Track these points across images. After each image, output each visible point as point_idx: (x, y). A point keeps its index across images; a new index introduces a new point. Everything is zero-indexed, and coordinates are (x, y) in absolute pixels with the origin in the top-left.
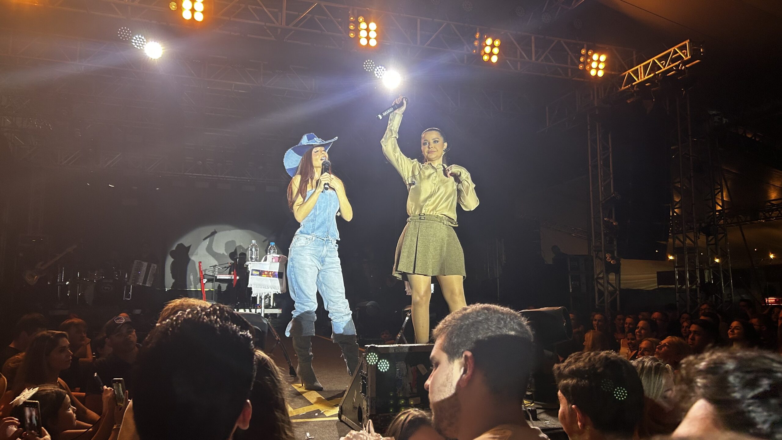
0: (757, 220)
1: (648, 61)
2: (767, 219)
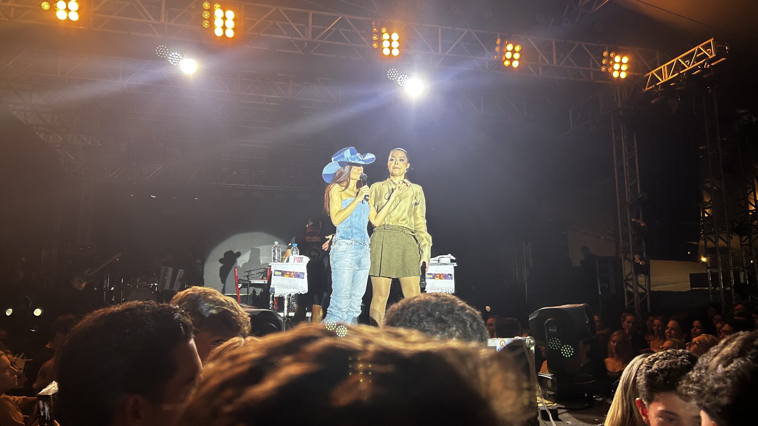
1: (672, 61)
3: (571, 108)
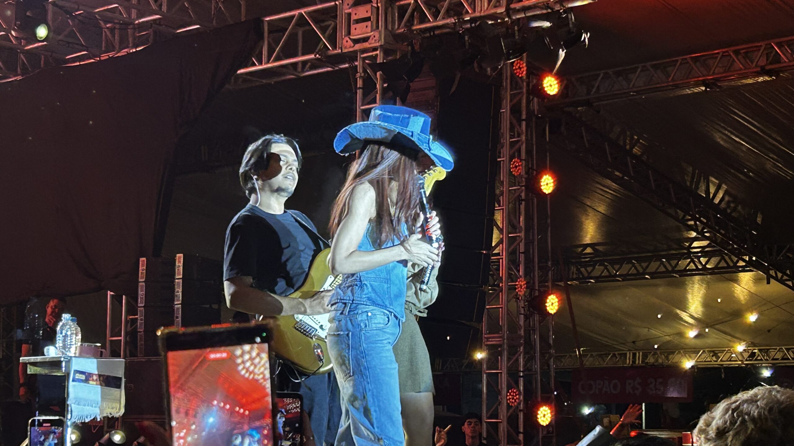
2: (583, 279)
3: (268, 19)
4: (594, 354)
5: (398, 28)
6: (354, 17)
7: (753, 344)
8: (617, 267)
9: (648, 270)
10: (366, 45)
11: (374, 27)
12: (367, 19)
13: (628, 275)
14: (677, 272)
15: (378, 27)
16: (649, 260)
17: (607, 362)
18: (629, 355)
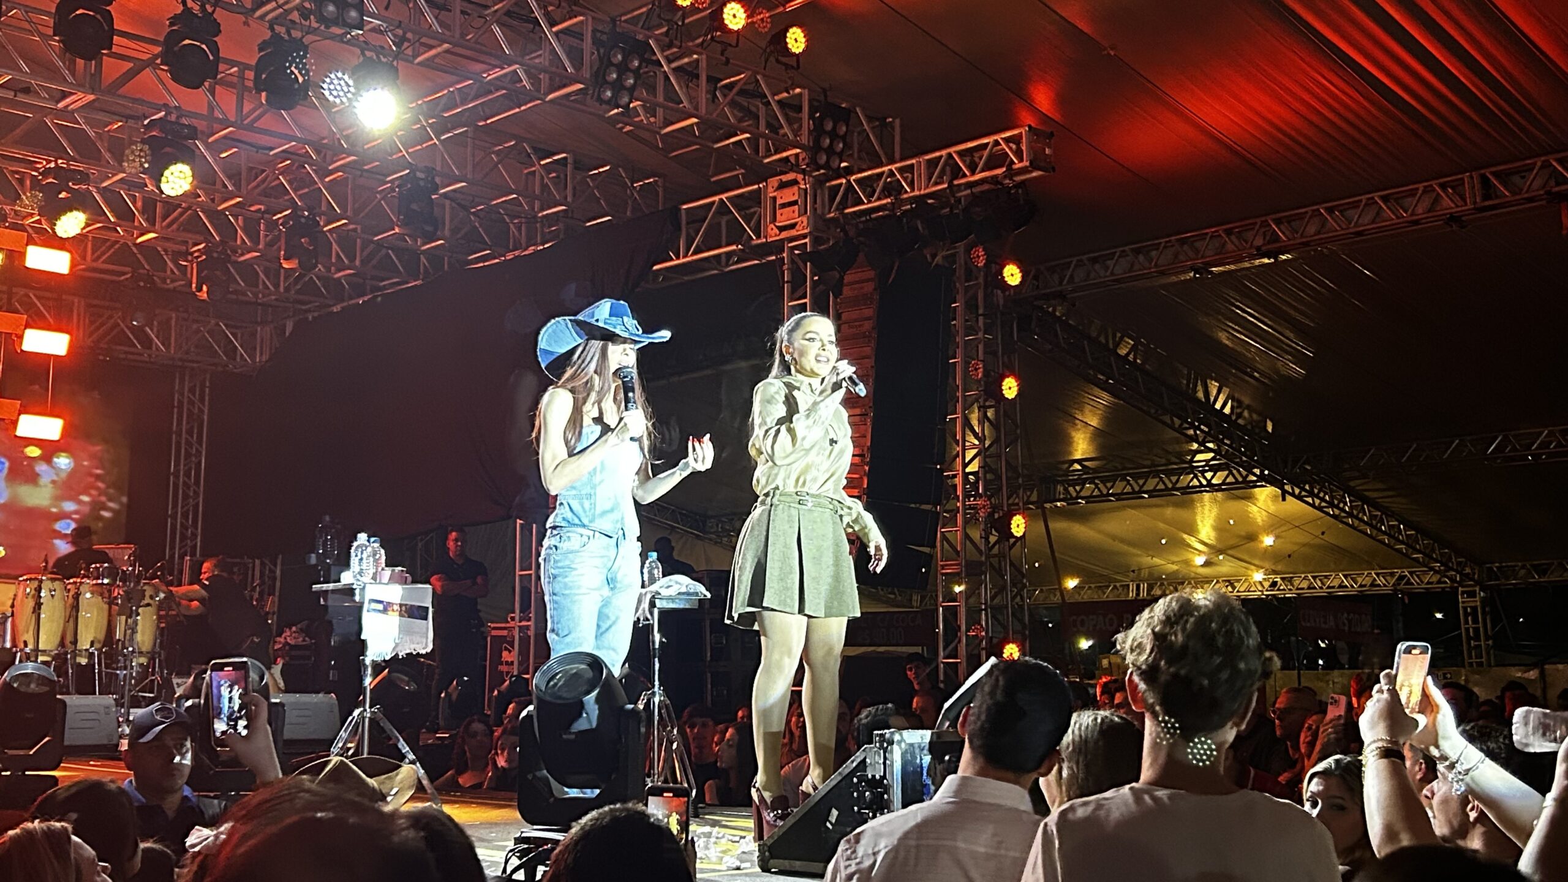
0: (1051, 502)
1: (937, 154)
2: (1071, 500)
3: (685, 207)
4: (1093, 586)
5: (830, 212)
6: (779, 202)
7: (1275, 572)
8: (1109, 485)
9: (1145, 488)
10: (793, 233)
11: (803, 211)
12: (794, 203)
13: (1122, 493)
14: (1177, 489)
15: (806, 212)
16: (1146, 476)
17: (1108, 595)
18: (1132, 587)
